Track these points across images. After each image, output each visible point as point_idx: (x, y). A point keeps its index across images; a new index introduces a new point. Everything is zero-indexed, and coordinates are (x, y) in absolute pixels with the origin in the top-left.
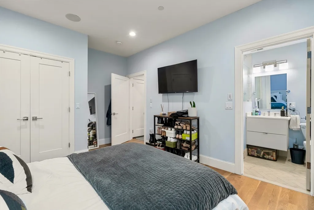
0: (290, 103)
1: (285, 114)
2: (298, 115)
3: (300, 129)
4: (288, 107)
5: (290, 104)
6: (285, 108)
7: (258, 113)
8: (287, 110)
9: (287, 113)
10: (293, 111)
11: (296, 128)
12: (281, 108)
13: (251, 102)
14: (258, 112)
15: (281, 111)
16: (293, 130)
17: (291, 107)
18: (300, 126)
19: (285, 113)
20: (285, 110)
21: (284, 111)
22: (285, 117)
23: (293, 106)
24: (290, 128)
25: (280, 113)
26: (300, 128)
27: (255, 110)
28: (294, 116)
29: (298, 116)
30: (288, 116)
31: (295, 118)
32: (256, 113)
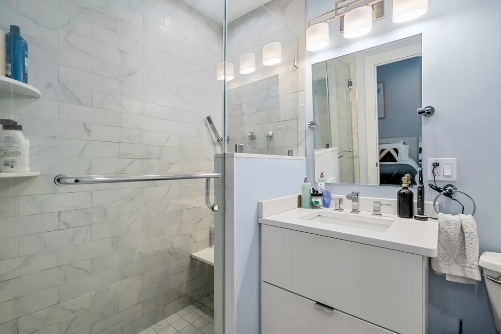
0: (435, 160)
1: (416, 209)
2: (470, 216)
3: (482, 283)
4: (428, 177)
5: (436, 165)
6: (413, 182)
7: (319, 199)
8: (421, 193)
9: (421, 204)
10: (449, 195)
11: (461, 274)
12: (400, 183)
13: (304, 158)
14: (321, 195)
15: (401, 195)
16: (448, 279)
17: (436, 178)
18: (481, 270)
19: (415, 201)
20: (415, 190)
21: (411, 194)
22: (413, 220)
23: (448, 173)
24: (435, 269)
25: (395, 200)
26: (479, 278)
27: (309, 186)
28: (449, 217)
29: (467, 219)
30: (425, 219)
31: (458, 231)
32: (314, 199)
